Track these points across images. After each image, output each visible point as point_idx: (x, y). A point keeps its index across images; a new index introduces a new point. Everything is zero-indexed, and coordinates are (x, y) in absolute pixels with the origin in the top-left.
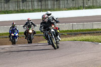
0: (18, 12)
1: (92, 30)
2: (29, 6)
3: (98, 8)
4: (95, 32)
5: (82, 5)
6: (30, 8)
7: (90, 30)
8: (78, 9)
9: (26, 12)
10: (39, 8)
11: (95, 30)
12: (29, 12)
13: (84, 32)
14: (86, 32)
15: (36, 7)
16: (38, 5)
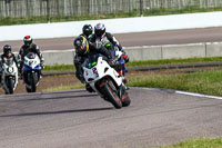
1: (160, 62)
2: (21, 10)
3: (173, 13)
4: (166, 65)
5: (138, 6)
7: (155, 63)
8: (130, 15)
9: (14, 23)
10: (44, 13)
11: (167, 61)
12: (23, 23)
13: (143, 66)
14: (148, 66)
15: (36, 13)
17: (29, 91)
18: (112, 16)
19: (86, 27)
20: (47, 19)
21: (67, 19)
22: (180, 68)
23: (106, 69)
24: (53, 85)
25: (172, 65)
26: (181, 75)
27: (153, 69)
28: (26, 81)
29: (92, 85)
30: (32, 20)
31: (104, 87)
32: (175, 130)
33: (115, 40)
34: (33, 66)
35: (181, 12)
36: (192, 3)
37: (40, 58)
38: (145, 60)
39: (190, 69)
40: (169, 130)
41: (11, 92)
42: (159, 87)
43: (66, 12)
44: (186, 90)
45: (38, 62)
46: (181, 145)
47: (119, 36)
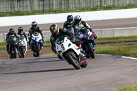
0: (11, 14)
1: (112, 38)
2: (27, 6)
4: (116, 41)
5: (99, 4)
6: (29, 9)
7: (109, 39)
9: (23, 15)
10: (41, 8)
11: (117, 38)
12: (28, 14)
13: (102, 41)
14: (105, 41)
15: (36, 8)
16: (39, 5)
17: (35, 56)
18: (83, 10)
19: (69, 16)
20: (43, 12)
21: (55, 12)
22: (125, 42)
23: (70, 45)
24: (46, 53)
25: (120, 40)
26: (125, 46)
27: (108, 43)
28: (33, 50)
29: (61, 55)
30: (34, 13)
31: (68, 56)
32: (121, 80)
33: (87, 25)
34: (38, 41)
35: (125, 8)
36: (133, 2)
37: (42, 35)
38: (103, 37)
39: (131, 43)
40: (118, 80)
41: (23, 57)
42: (112, 54)
43: (55, 8)
44: (129, 55)
45: (41, 38)
46: (125, 89)
47: (90, 22)
